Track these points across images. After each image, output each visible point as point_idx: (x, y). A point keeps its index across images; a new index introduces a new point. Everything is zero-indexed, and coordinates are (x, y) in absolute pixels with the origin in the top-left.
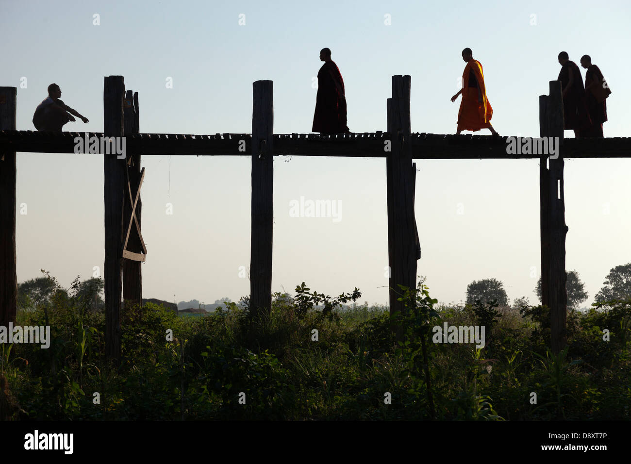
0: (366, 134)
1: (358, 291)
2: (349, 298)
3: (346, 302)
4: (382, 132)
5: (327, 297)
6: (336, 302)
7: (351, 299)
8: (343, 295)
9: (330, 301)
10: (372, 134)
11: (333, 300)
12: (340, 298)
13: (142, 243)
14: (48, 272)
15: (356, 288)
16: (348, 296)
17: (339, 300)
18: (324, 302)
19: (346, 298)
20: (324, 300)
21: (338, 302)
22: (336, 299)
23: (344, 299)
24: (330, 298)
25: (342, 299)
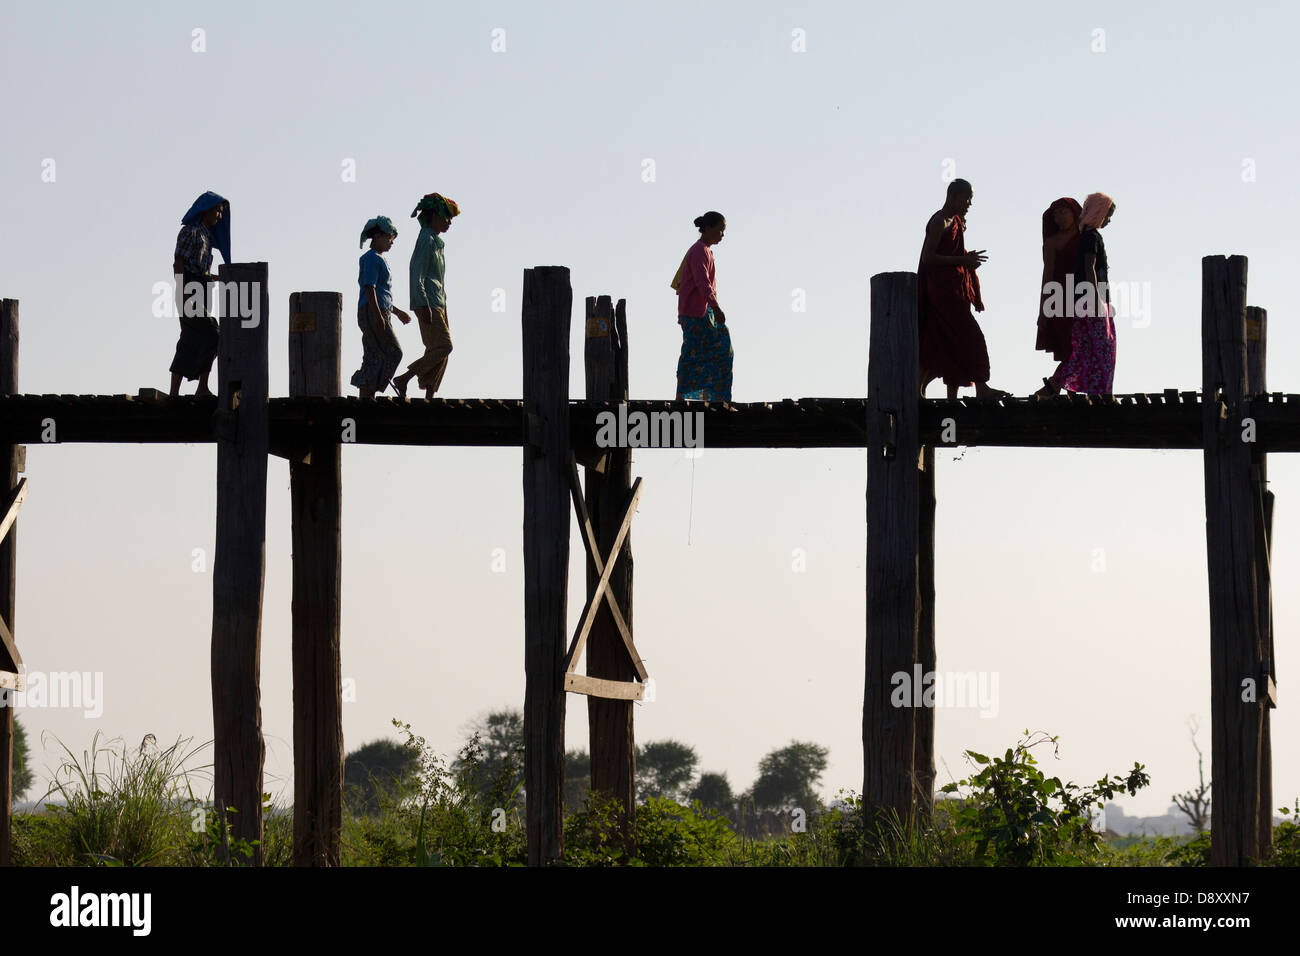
0: (1139, 397)
1: (1142, 772)
2: (1122, 788)
3: (1111, 797)
4: (1176, 390)
5: (1068, 786)
6: (1089, 798)
7: (1126, 790)
8: (1105, 780)
9: (1075, 794)
10: (1155, 397)
11: (1082, 793)
12: (1098, 788)
13: (633, 656)
14: (408, 726)
15: (1137, 765)
16: (1118, 783)
17: (1096, 792)
18: (1060, 797)
19: (1114, 787)
20: (1062, 793)
21: (1094, 796)
22: (1087, 791)
23: (1106, 789)
24: (1075, 787)
25: (1102, 790)
